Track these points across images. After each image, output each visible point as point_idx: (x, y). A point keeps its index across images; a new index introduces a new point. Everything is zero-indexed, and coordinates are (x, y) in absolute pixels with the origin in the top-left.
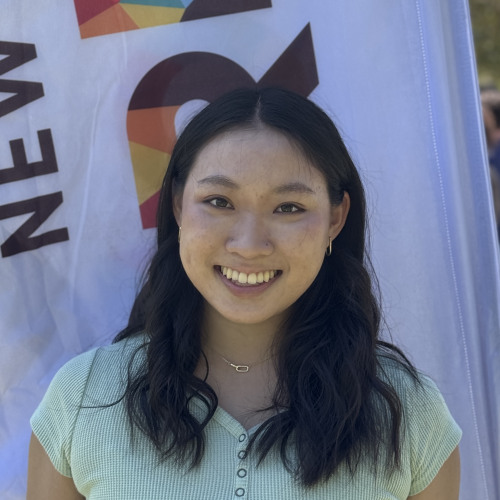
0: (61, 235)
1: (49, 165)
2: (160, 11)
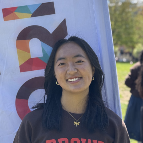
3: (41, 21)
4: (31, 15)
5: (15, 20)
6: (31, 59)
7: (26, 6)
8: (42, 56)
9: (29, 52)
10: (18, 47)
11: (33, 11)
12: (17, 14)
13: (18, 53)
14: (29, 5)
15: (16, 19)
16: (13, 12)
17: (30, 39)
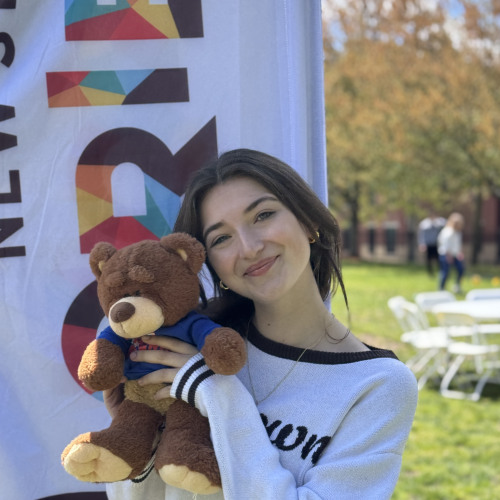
0: (20, 251)
1: (14, 196)
2: (108, 95)
3: (149, 118)
4: (123, 98)
5: (80, 108)
6: (112, 218)
7: (112, 74)
8: (145, 214)
9: (109, 199)
10: (81, 182)
11: (129, 87)
12: (87, 91)
13: (79, 200)
14: (118, 72)
15: (83, 105)
16: (73, 85)
17: (116, 163)
